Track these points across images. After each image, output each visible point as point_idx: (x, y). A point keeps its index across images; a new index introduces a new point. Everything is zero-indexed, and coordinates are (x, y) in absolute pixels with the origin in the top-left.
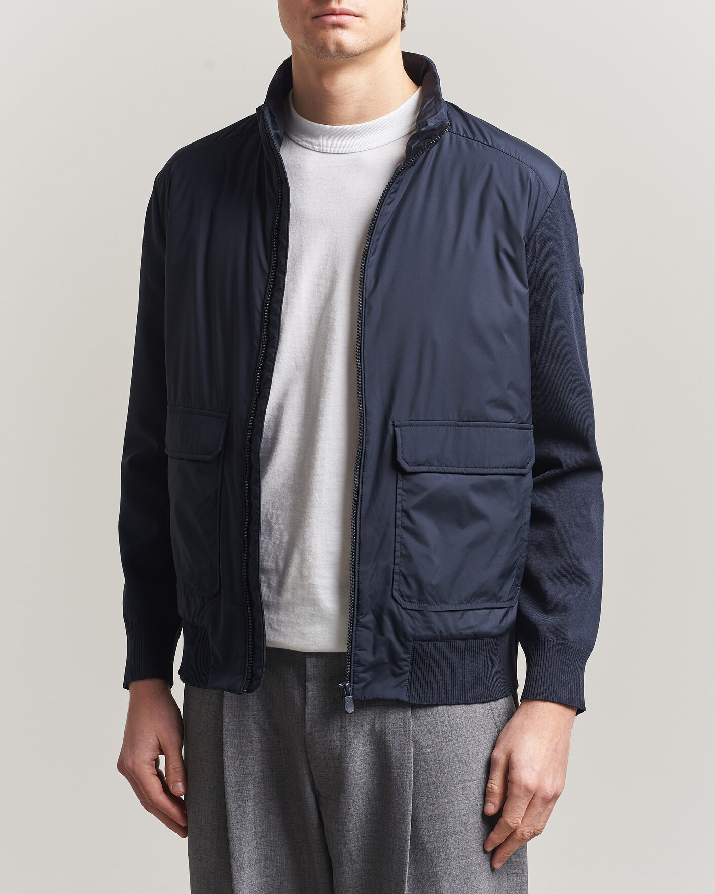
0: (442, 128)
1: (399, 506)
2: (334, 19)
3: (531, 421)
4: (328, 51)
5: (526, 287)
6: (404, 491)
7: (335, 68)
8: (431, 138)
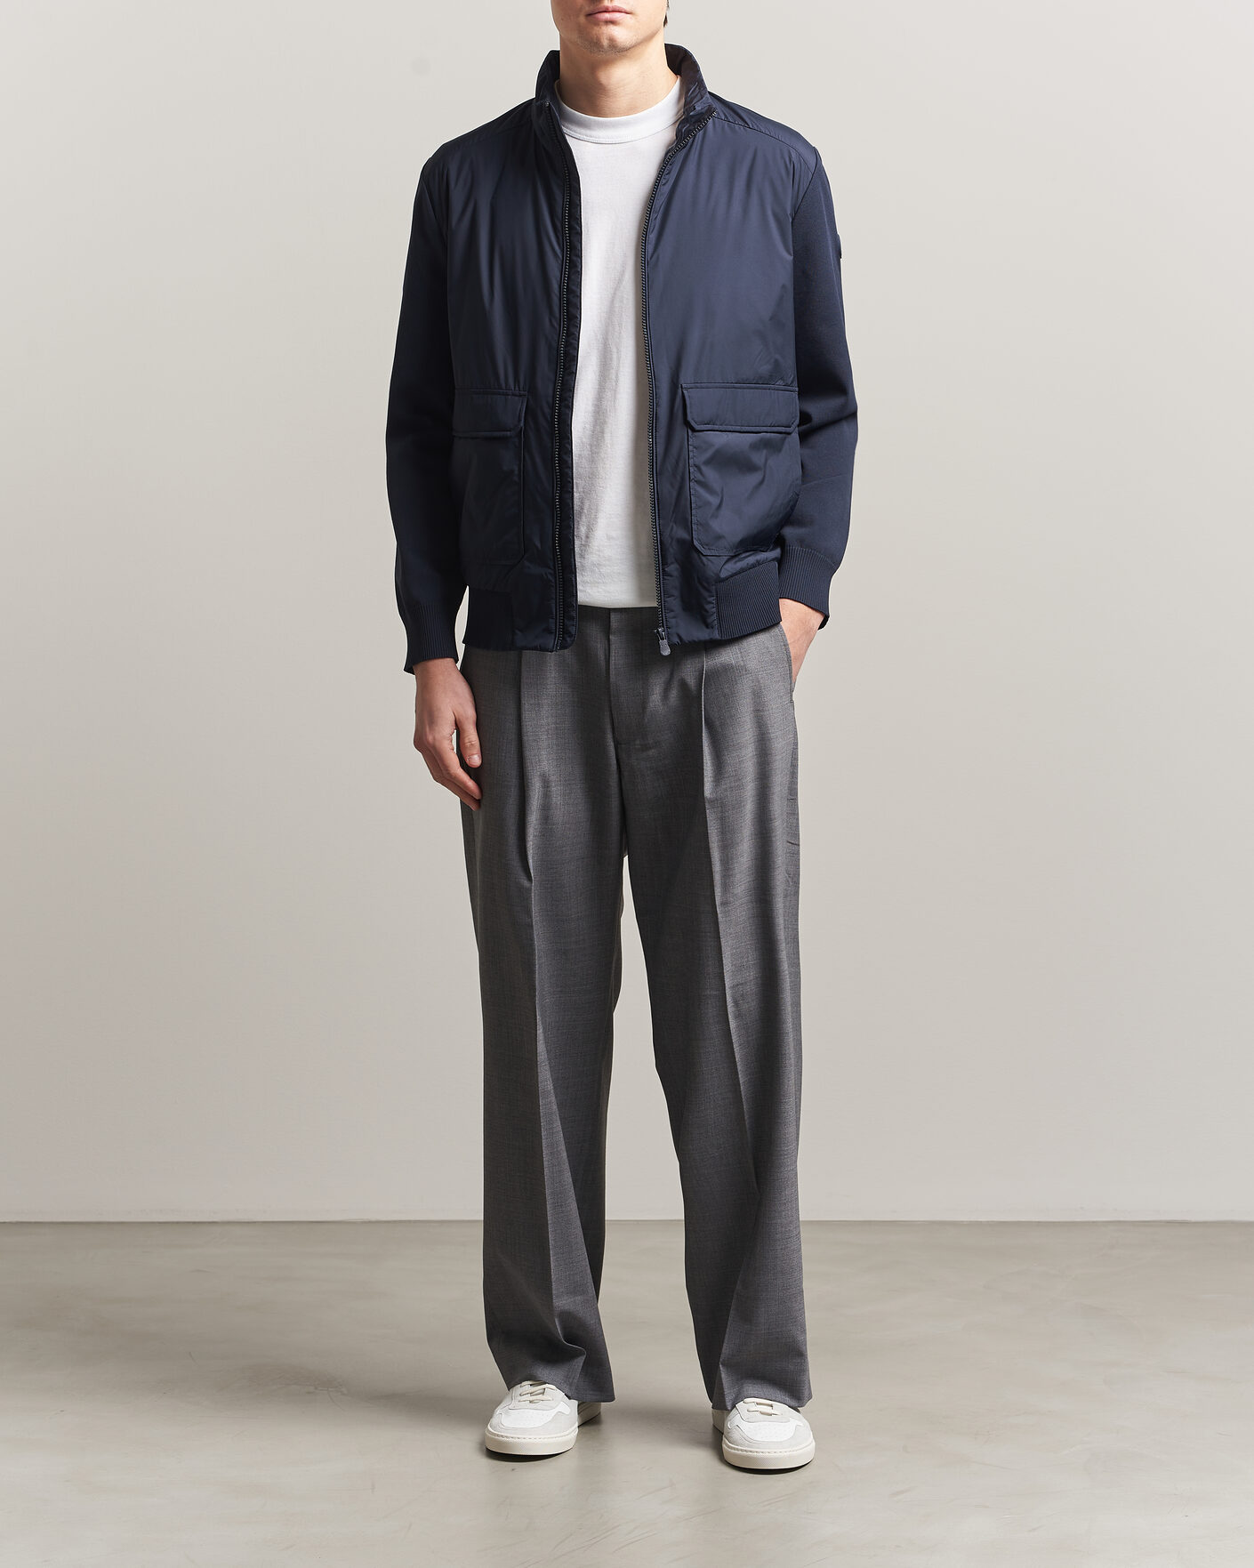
0: (710, 111)
1: (691, 461)
2: (607, 16)
3: (795, 384)
4: (602, 46)
5: (790, 254)
6: (695, 447)
7: (608, 63)
8: (700, 121)
